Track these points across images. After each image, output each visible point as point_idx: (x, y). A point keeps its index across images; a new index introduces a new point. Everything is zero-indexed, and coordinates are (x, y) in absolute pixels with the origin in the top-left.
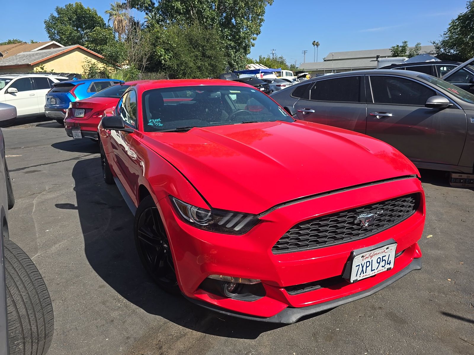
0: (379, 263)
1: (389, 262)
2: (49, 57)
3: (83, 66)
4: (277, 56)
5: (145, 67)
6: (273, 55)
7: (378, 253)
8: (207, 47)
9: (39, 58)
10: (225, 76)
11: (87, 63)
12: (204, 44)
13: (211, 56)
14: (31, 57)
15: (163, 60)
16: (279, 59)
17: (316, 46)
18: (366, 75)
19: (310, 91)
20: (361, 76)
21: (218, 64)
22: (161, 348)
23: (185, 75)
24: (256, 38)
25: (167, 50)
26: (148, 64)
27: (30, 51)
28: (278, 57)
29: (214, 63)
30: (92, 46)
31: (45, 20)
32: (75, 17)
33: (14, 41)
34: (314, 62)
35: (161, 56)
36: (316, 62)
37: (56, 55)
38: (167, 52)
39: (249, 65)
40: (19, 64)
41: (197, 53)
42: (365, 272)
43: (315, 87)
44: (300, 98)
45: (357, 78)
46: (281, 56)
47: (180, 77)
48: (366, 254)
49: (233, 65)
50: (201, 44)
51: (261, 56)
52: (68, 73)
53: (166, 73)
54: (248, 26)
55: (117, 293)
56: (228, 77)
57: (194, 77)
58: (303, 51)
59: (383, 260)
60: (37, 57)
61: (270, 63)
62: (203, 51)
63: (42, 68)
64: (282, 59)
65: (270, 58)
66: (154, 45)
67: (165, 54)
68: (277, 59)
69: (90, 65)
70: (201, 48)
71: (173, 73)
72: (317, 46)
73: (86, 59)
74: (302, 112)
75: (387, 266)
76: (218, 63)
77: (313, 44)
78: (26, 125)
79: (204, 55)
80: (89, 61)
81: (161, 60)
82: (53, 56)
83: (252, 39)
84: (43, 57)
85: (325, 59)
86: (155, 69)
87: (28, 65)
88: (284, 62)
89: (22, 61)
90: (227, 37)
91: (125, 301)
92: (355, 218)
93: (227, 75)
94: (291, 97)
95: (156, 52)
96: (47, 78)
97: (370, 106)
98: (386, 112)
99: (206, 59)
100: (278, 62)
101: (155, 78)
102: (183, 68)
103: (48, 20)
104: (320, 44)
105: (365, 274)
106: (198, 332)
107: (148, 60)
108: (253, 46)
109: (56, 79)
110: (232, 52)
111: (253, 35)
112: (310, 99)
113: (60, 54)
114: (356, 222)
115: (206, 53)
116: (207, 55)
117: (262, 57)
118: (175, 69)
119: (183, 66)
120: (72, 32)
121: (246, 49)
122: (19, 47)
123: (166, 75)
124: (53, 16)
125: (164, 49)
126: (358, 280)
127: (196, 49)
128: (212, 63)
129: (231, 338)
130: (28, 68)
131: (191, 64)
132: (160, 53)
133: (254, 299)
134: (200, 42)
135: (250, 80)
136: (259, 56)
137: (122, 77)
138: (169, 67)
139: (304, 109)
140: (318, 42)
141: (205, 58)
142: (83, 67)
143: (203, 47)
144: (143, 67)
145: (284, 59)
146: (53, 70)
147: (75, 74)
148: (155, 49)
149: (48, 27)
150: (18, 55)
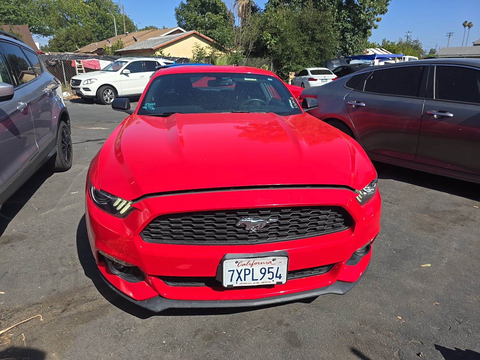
0: (264, 274)
1: (278, 275)
2: (168, 42)
3: (192, 51)
4: (411, 39)
5: (251, 52)
6: (408, 38)
7: (261, 263)
8: (317, 31)
9: (160, 43)
10: (332, 62)
11: (196, 48)
12: (314, 27)
13: (321, 40)
14: (156, 42)
15: (269, 45)
16: (413, 43)
17: (467, 27)
18: (432, 65)
19: (365, 82)
20: (426, 66)
21: (328, 49)
22: (69, 305)
23: (290, 60)
24: (381, 19)
25: (274, 35)
26: (254, 49)
27: (159, 37)
28: (413, 40)
29: (323, 48)
30: (202, 31)
31: (176, 7)
32: (199, 4)
33: (150, 27)
34: (461, 46)
35: (267, 40)
36: (464, 46)
37: (174, 41)
38: (274, 37)
39: (368, 50)
40: (145, 48)
41: (305, 37)
42: (243, 279)
43: (372, 77)
44: (353, 89)
45: (421, 68)
46: (416, 40)
47: (284, 62)
48: (242, 260)
49: (348, 49)
50: (311, 27)
51: (385, 39)
52: (178, 58)
53: (270, 58)
54: (371, 7)
55: (77, 252)
56: (336, 63)
57: (300, 62)
58: (448, 33)
59: (269, 272)
60: (160, 42)
61: (395, 48)
62: (312, 35)
63: (161, 52)
64: (417, 42)
65: (402, 41)
66: (262, 29)
67: (271, 38)
68: (411, 43)
69: (199, 50)
70: (310, 32)
71: (278, 58)
72: (469, 27)
73: (196, 44)
74: (352, 105)
75: (278, 280)
76: (328, 47)
77: (464, 25)
78: (135, 103)
79: (313, 39)
80: (198, 46)
81: (266, 45)
82: (172, 41)
83: (375, 21)
84: (164, 42)
85: (474, 44)
86: (260, 55)
87: (151, 49)
88: (419, 46)
89: (148, 46)
90: (344, 19)
91: (78, 261)
92: (237, 221)
93: (334, 61)
94: (345, 87)
95: (263, 37)
96: (156, 62)
97: (430, 103)
98: (446, 111)
99: (315, 44)
100: (411, 46)
101: (259, 63)
102: (288, 53)
103: (178, 7)
104: (473, 25)
105: (243, 282)
106: (107, 300)
107: (254, 44)
108: (375, 28)
109: (164, 63)
110: (348, 35)
111: (377, 15)
112: (363, 91)
113: (178, 39)
114: (238, 225)
115: (316, 37)
116: (317, 40)
117: (386, 41)
118: (279, 54)
119: (288, 51)
120: (196, 18)
121: (365, 32)
122: (152, 33)
123: (270, 60)
124: (183, 3)
125: (272, 34)
126: (234, 286)
127: (305, 33)
128: (321, 47)
129: (126, 313)
130: (150, 52)
131: (297, 49)
132: (266, 38)
133: (134, 281)
134: (310, 25)
135: (359, 66)
136: (383, 40)
137: (226, 61)
138: (274, 52)
139: (355, 102)
140: (471, 22)
141: (314, 42)
142: (193, 51)
143: (313, 30)
144: (249, 51)
145: (419, 43)
146: (170, 54)
147: (185, 58)
148: (262, 34)
149: (178, 14)
150: (147, 40)
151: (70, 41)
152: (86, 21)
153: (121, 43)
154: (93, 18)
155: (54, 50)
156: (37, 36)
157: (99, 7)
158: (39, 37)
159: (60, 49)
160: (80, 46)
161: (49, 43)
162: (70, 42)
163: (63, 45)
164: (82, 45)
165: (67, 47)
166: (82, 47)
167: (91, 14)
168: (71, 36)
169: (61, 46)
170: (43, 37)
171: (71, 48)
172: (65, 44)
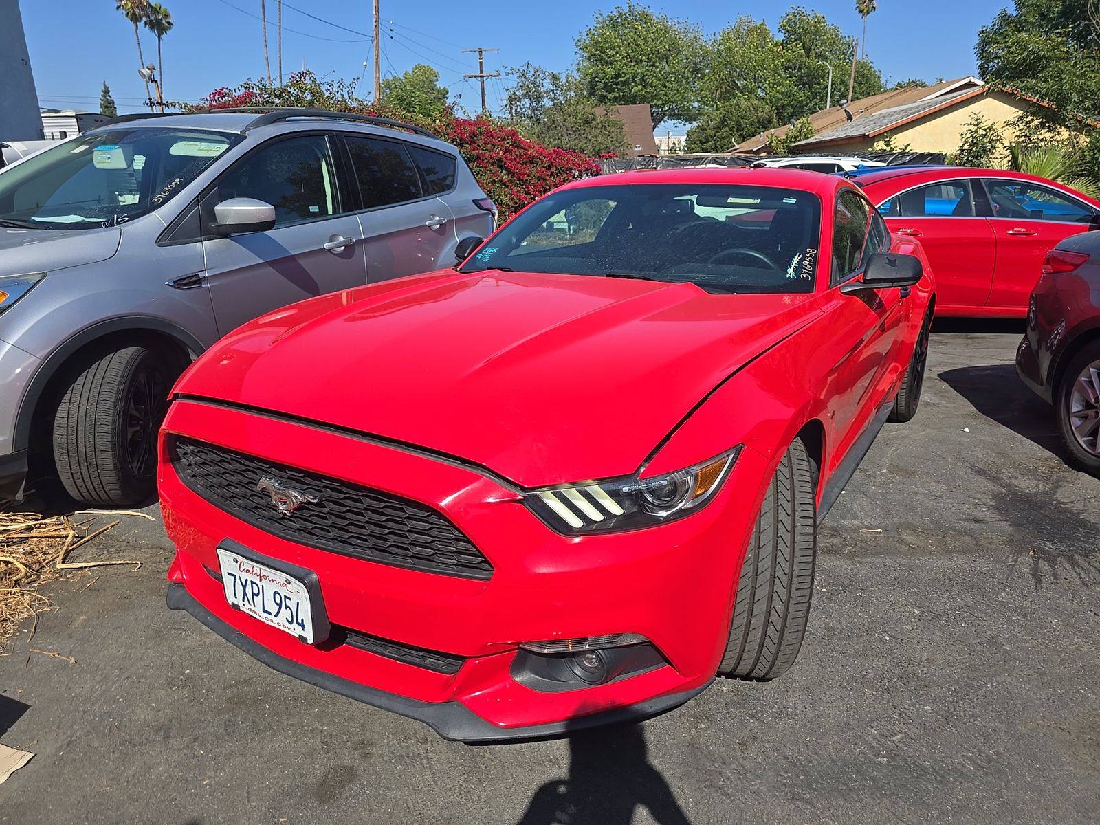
3: (962, 135)
11: (972, 127)
31: (983, 27)
37: (931, 112)
40: (852, 135)
60: (902, 114)
63: (888, 143)
69: (979, 130)
73: (974, 116)
80: (979, 121)
82: (925, 114)
87: (865, 137)
89: (862, 129)
103: (991, 25)
113: (944, 107)
122: (899, 97)
124: (1006, 15)
130: (863, 143)
142: (964, 136)
146: (909, 145)
147: (932, 155)
149: (985, 43)
150: (873, 114)
151: (727, 128)
152: (774, 84)
153: (807, 126)
154: (790, 77)
155: (693, 149)
156: (674, 124)
157: (808, 51)
158: (678, 125)
159: (705, 146)
160: (744, 138)
161: (688, 137)
162: (727, 131)
163: (711, 139)
164: (749, 135)
165: (718, 143)
166: (747, 140)
167: (786, 68)
168: (730, 120)
169: (708, 141)
170: (685, 125)
171: (725, 145)
172: (715, 136)
